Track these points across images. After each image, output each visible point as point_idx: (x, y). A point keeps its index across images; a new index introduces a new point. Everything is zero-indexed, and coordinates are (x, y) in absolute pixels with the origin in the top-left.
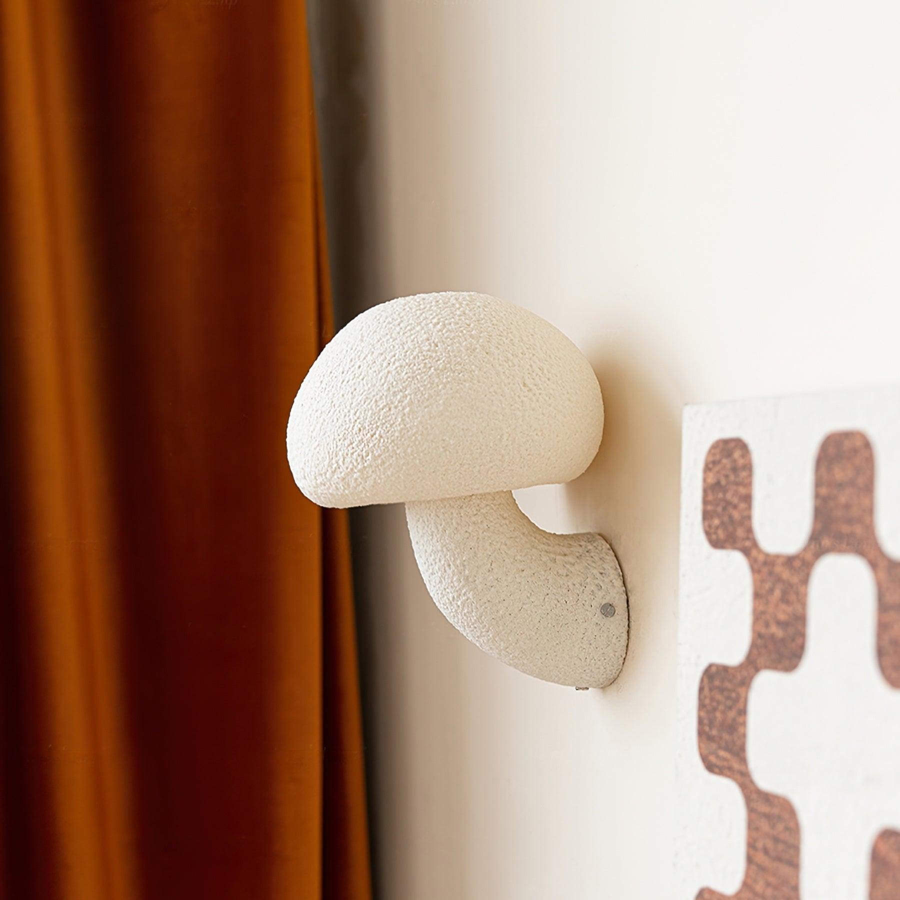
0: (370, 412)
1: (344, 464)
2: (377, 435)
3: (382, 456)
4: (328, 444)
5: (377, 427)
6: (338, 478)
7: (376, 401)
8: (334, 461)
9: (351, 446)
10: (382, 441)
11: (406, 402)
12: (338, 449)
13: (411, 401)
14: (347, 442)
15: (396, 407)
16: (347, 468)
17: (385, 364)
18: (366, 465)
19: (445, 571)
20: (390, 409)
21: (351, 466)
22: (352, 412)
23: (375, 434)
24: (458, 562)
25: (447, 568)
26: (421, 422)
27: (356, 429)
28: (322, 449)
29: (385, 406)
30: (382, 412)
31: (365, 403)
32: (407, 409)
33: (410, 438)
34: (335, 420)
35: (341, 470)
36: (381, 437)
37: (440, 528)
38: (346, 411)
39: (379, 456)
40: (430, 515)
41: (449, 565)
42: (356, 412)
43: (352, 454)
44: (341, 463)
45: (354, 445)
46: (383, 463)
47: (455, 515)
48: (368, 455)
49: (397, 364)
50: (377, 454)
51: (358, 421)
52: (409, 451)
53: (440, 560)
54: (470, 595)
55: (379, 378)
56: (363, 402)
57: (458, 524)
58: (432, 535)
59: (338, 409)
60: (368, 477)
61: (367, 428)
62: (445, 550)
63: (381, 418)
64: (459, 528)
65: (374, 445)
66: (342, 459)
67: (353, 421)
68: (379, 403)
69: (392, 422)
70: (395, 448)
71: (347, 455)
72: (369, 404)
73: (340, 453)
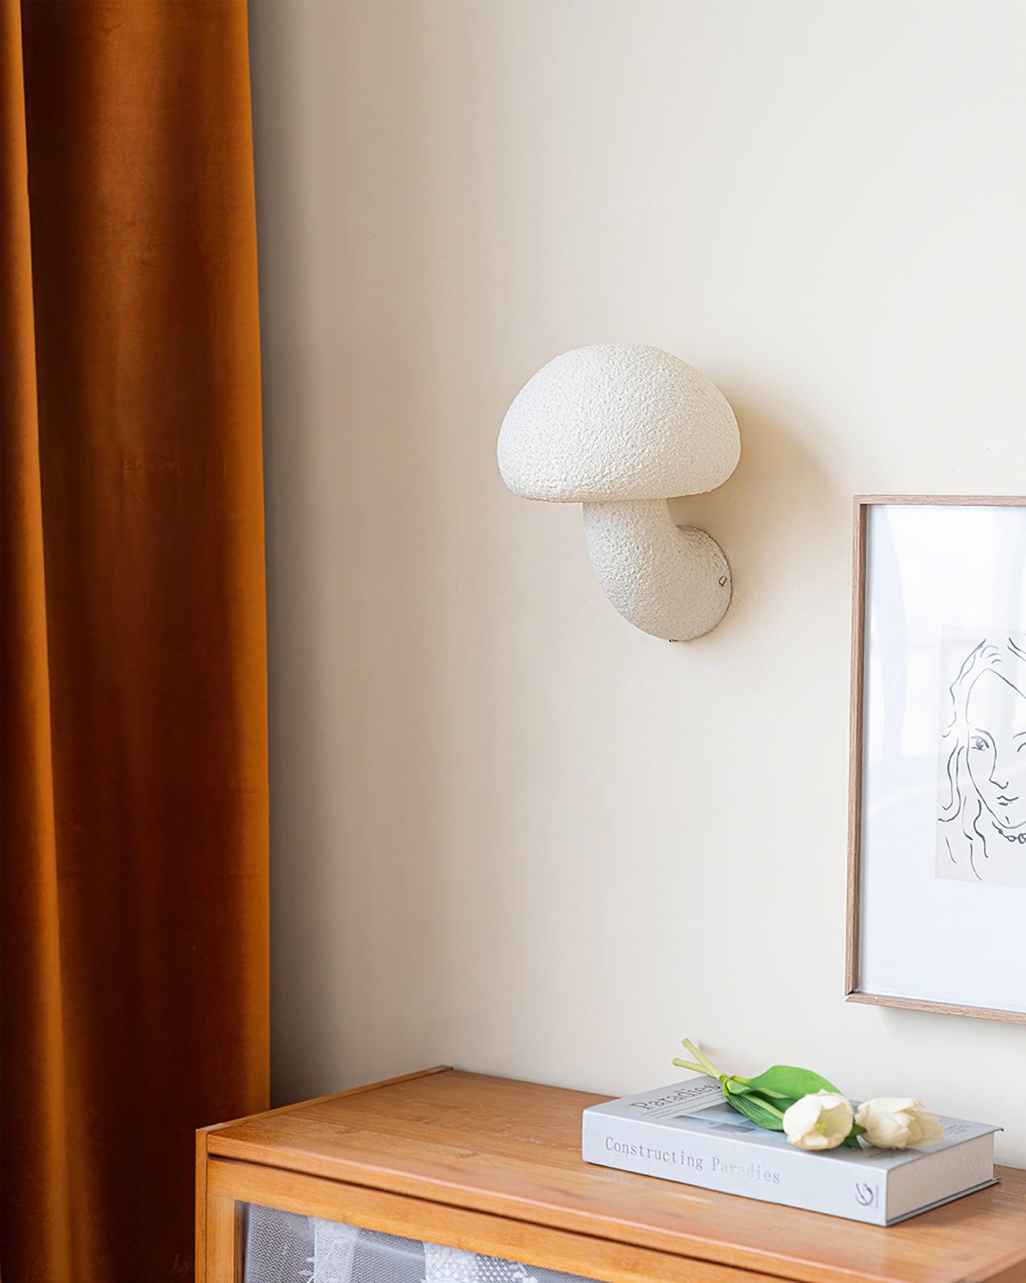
0: (640, 433)
1: (616, 471)
2: (647, 451)
3: (650, 466)
4: (602, 456)
5: (647, 445)
6: (607, 481)
7: (644, 426)
8: (606, 468)
9: (625, 458)
10: (651, 454)
11: (666, 427)
12: (612, 460)
13: (670, 428)
14: (621, 455)
15: (660, 431)
16: (618, 474)
17: (643, 398)
18: (635, 471)
19: (634, 552)
20: (655, 432)
21: (622, 472)
22: (624, 433)
23: (645, 449)
24: (646, 545)
25: (636, 549)
26: (678, 442)
27: (629, 445)
28: (595, 459)
29: (651, 430)
30: (650, 434)
31: (635, 426)
32: (668, 433)
33: (671, 454)
34: (608, 438)
35: (612, 474)
36: (650, 452)
37: (635, 520)
38: (619, 432)
39: (648, 466)
40: (627, 510)
41: (638, 547)
42: (628, 433)
43: (625, 464)
44: (613, 470)
45: (627, 457)
46: (650, 471)
47: (646, 510)
48: (638, 465)
49: (653, 399)
50: (646, 465)
51: (630, 440)
52: (670, 463)
53: (631, 543)
54: (649, 570)
55: (642, 409)
56: (633, 426)
57: (648, 517)
58: (627, 525)
59: (610, 431)
60: (634, 481)
61: (639, 445)
62: (637, 535)
63: (649, 438)
64: (648, 519)
65: (645, 458)
66: (614, 467)
67: (626, 439)
68: (647, 427)
69: (658, 441)
70: (661, 460)
71: (620, 464)
72: (638, 427)
73: (614, 463)
